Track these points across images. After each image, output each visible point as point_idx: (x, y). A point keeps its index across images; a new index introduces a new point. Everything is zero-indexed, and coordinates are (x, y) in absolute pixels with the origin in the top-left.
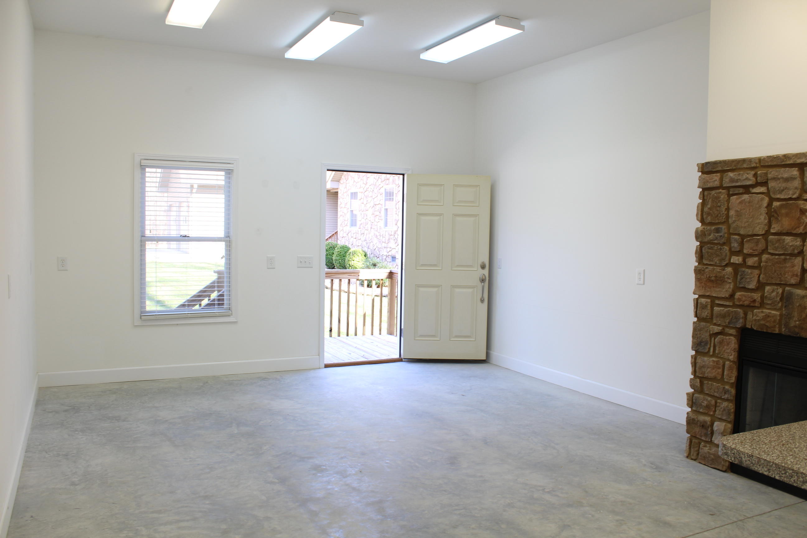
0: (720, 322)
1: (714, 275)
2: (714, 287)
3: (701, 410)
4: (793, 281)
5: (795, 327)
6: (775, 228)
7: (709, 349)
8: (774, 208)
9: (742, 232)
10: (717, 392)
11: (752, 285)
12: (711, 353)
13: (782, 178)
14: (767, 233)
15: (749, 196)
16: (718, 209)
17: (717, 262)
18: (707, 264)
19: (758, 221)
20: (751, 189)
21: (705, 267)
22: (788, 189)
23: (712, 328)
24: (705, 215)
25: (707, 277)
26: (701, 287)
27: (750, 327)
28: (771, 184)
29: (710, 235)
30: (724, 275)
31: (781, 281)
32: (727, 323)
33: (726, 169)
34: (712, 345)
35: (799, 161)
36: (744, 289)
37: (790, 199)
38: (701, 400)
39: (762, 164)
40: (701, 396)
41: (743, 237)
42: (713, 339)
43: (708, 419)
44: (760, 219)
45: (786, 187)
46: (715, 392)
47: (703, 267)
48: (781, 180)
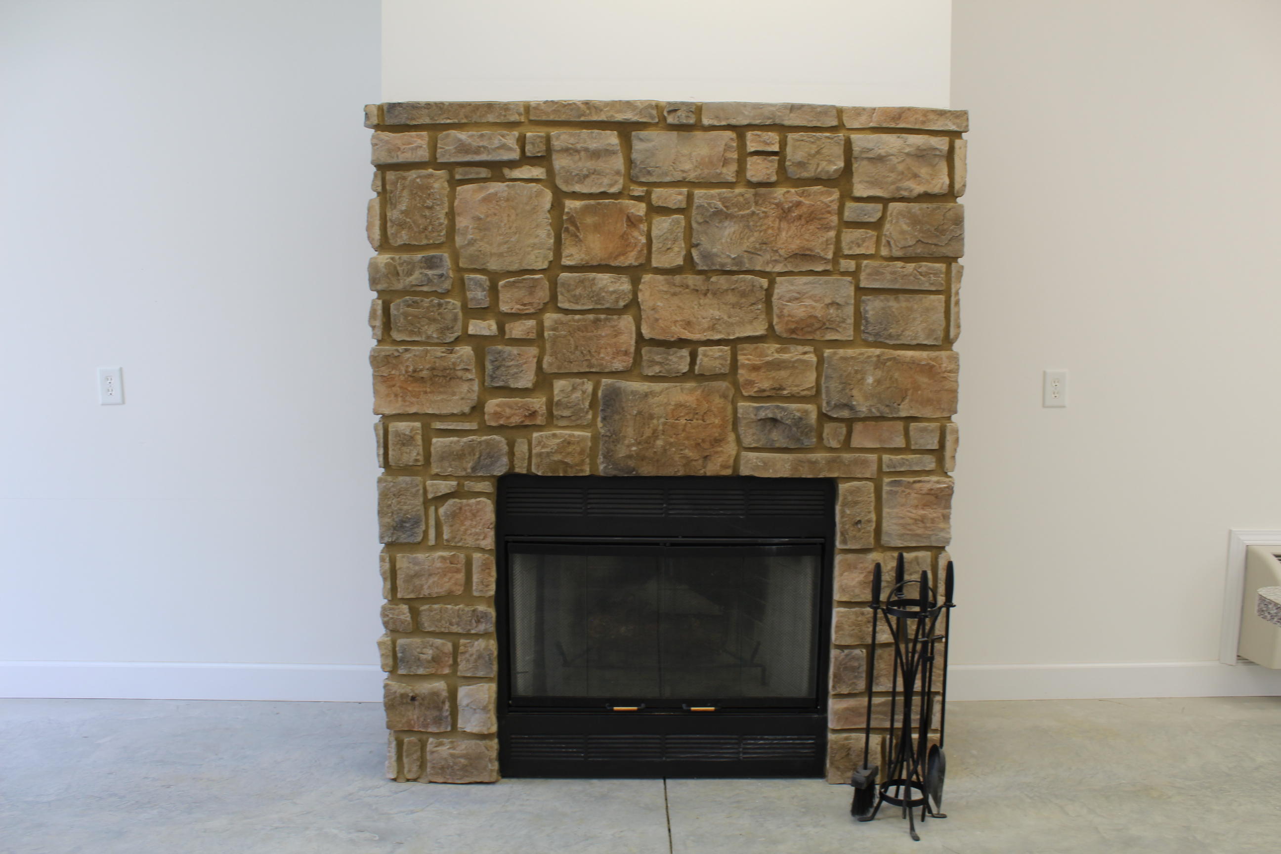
0: (450, 469)
1: (428, 366)
2: (426, 392)
3: (421, 671)
4: (618, 365)
5: (630, 457)
6: (572, 255)
7: (426, 532)
8: (568, 213)
9: (493, 265)
10: (458, 624)
11: (527, 380)
12: (432, 540)
13: (586, 150)
14: (555, 266)
15: (507, 186)
16: (427, 213)
17: (435, 335)
18: (403, 342)
19: (532, 241)
20: (506, 171)
21: (401, 348)
22: (599, 174)
23: (432, 485)
24: (392, 227)
25: (407, 372)
26: (393, 396)
27: (524, 471)
28: (560, 162)
29: (410, 273)
30: (454, 364)
31: (590, 366)
32: (469, 470)
33: (442, 122)
34: (432, 522)
35: (619, 117)
36: (506, 391)
37: (604, 195)
38: (418, 650)
39: (532, 118)
40: (416, 641)
41: (494, 277)
42: (432, 509)
43: (440, 686)
44: (538, 236)
45: (595, 170)
46: (451, 624)
47: (397, 351)
48: (583, 153)
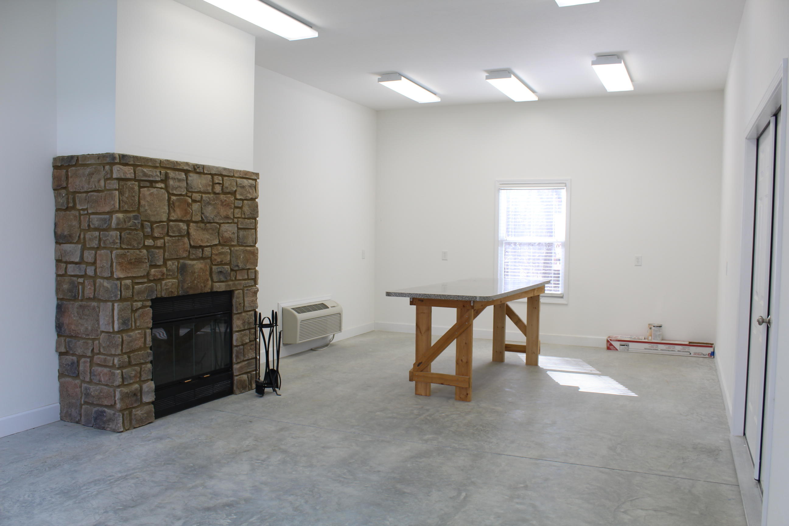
0: (140, 297)
1: (134, 258)
2: (132, 268)
3: (131, 382)
4: (185, 255)
5: (188, 288)
6: (174, 216)
7: (131, 324)
8: (172, 201)
9: (153, 219)
10: (143, 359)
11: (161, 263)
12: (133, 328)
13: (178, 179)
14: (169, 220)
15: (156, 190)
16: (133, 198)
17: (136, 246)
18: (126, 249)
19: (163, 210)
20: (154, 184)
21: (126, 251)
22: (180, 188)
23: (136, 304)
24: (122, 203)
25: (127, 260)
26: (122, 270)
27: (160, 296)
28: (171, 182)
29: (129, 222)
30: (142, 256)
31: (177, 256)
32: (146, 297)
33: (137, 164)
34: (133, 320)
35: (185, 168)
36: (156, 266)
37: (181, 195)
38: (130, 373)
39: (161, 165)
40: (129, 369)
41: (152, 223)
42: (133, 314)
43: (137, 386)
44: (164, 209)
45: (179, 186)
46: (140, 360)
47: (125, 252)
48: (176, 180)
